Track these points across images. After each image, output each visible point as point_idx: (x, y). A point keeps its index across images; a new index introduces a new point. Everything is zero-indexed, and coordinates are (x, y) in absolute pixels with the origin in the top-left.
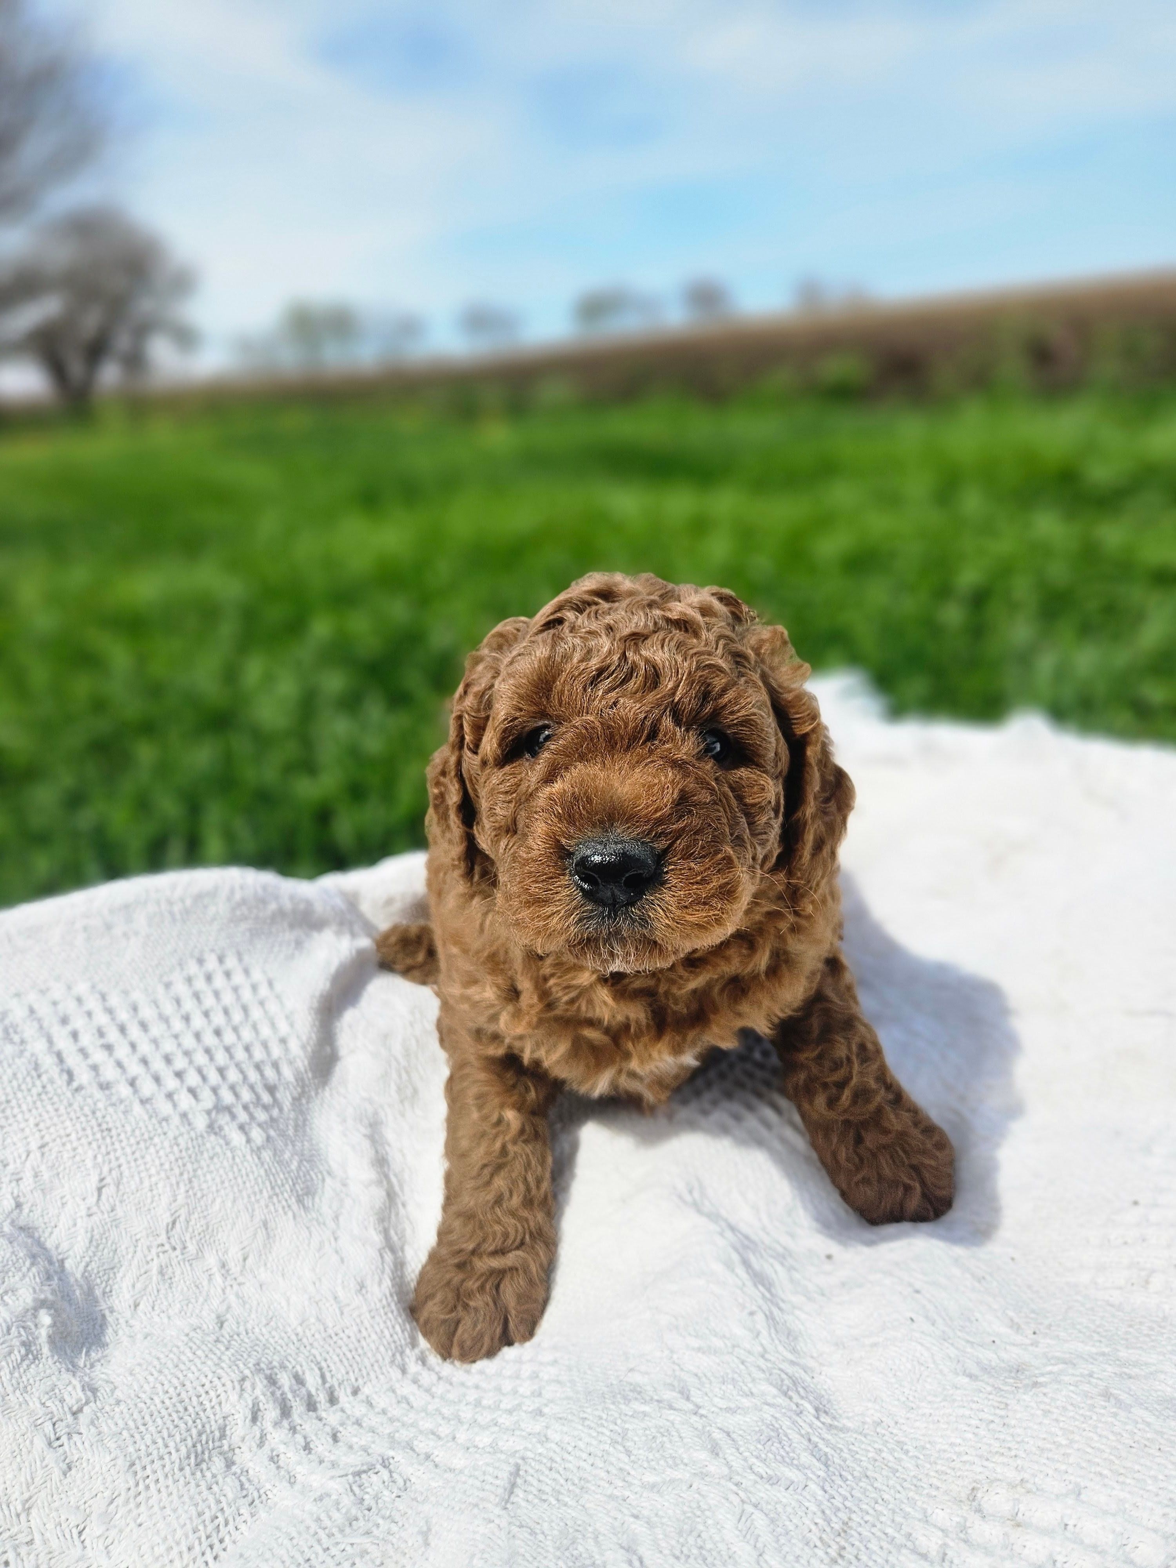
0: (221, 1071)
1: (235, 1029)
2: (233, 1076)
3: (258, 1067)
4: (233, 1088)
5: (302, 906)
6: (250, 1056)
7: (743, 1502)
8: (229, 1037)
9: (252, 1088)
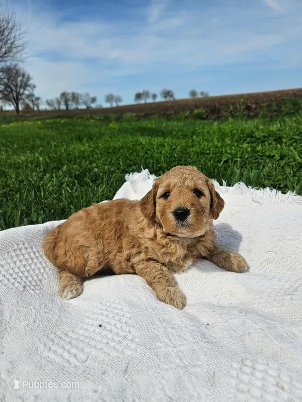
0: (26, 277)
1: (29, 265)
2: (30, 278)
3: (37, 275)
4: (30, 281)
5: (46, 229)
6: (34, 273)
7: (189, 374)
8: (28, 268)
9: (35, 281)
